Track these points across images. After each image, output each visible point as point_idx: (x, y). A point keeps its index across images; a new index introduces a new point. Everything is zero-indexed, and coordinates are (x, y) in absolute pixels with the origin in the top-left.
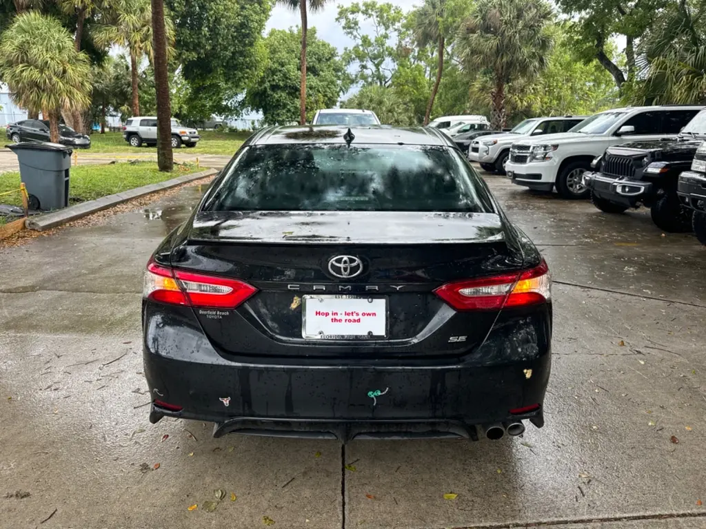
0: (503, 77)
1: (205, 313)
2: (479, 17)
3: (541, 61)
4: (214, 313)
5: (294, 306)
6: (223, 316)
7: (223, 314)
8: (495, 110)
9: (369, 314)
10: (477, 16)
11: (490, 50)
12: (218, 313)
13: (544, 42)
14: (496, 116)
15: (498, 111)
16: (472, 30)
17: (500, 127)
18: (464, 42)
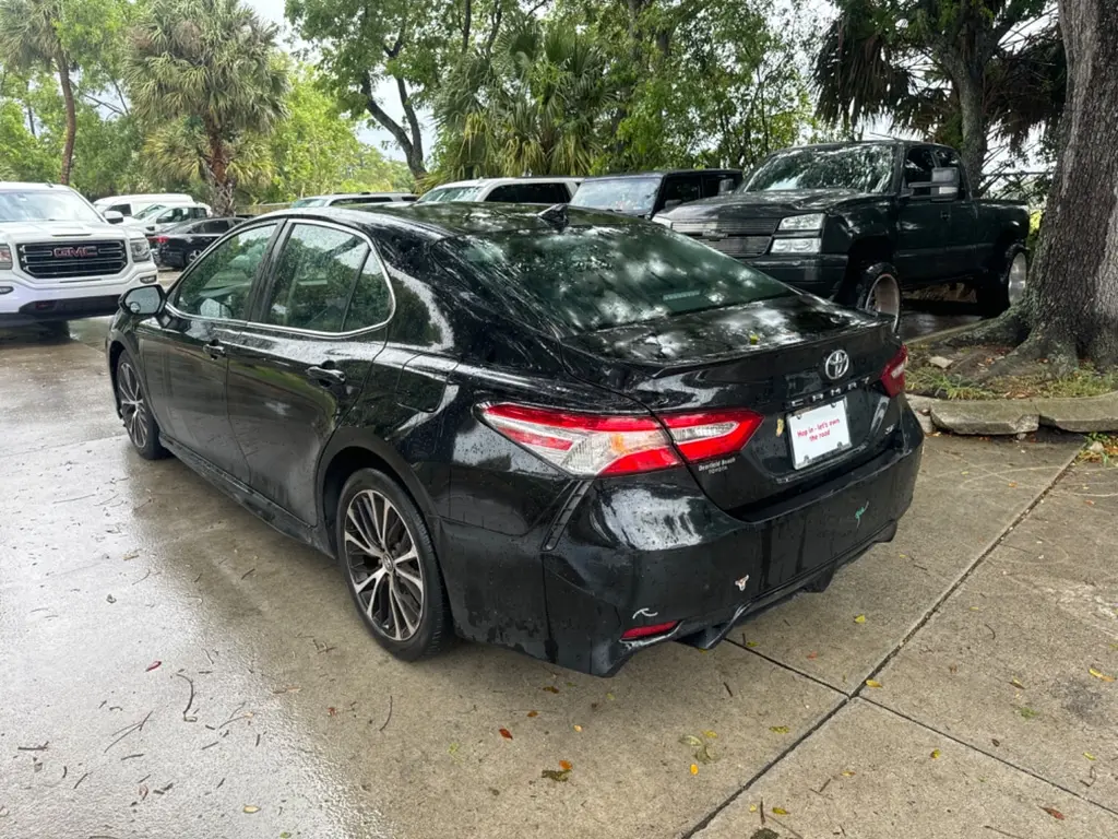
0: (219, 131)
1: (707, 467)
2: (159, 30)
3: (275, 108)
4: (718, 464)
5: (779, 431)
6: (727, 465)
7: (729, 461)
8: (217, 185)
9: (834, 422)
10: (155, 28)
11: (194, 85)
12: (723, 462)
13: (275, 80)
14: (221, 194)
15: (221, 185)
16: (148, 50)
17: (231, 212)
18: (139, 69)
